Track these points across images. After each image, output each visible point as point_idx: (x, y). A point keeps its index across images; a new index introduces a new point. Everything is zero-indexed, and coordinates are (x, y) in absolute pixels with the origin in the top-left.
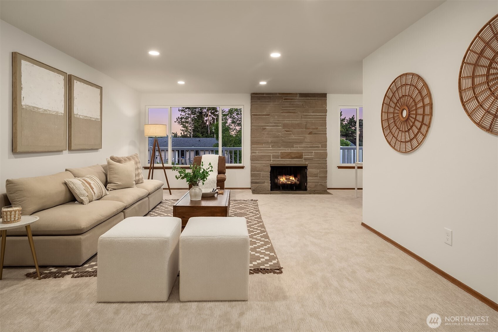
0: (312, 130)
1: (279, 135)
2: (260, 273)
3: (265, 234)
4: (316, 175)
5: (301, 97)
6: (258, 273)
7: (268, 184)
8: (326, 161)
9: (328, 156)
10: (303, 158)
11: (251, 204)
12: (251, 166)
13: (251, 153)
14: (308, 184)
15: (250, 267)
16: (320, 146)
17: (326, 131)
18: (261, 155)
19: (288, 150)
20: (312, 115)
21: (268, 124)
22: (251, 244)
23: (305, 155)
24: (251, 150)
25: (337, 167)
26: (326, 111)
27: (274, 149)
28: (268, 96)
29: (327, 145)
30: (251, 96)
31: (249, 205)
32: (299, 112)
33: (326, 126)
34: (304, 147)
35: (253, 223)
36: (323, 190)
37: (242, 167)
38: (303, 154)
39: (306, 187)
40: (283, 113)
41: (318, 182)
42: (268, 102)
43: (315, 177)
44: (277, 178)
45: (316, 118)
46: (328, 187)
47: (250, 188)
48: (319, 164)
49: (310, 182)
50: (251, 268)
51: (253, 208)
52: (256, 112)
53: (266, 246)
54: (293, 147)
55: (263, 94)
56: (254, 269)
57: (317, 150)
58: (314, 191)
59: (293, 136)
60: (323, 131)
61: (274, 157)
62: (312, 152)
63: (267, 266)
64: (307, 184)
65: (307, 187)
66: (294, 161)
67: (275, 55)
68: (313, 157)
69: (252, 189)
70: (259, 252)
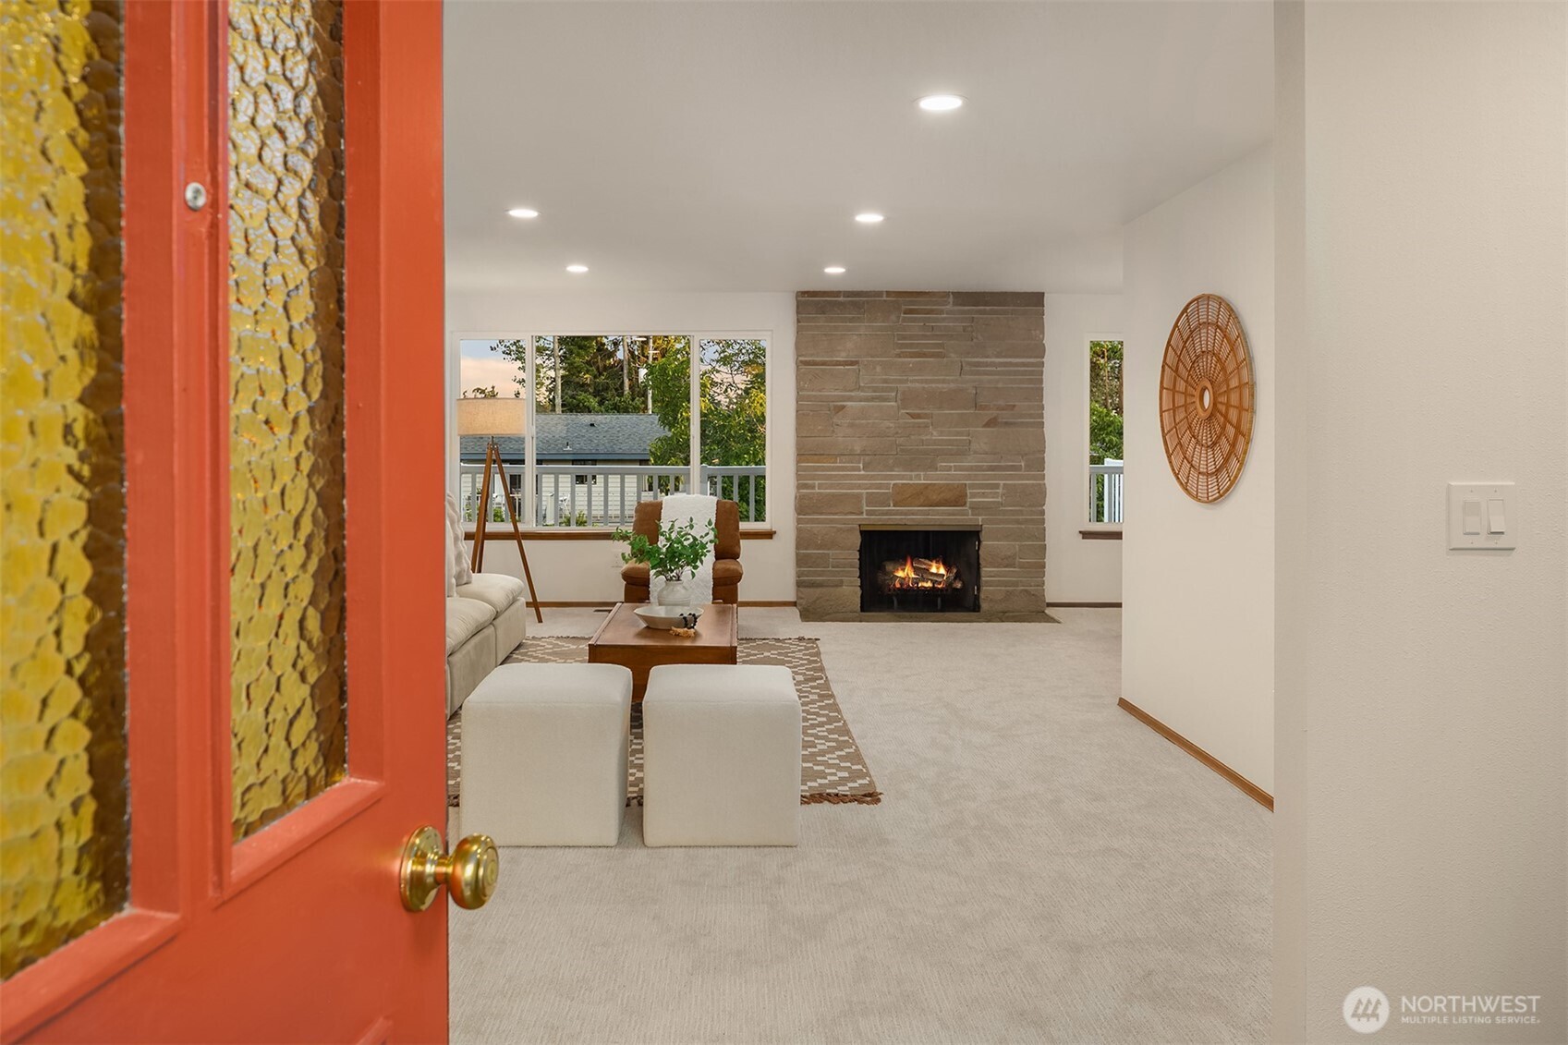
0: (995, 413)
1: (889, 428)
2: (826, 802)
3: (840, 724)
4: (1008, 561)
5: (961, 305)
6: (821, 802)
7: (851, 590)
8: (1043, 513)
9: (1047, 499)
10: (968, 505)
11: (800, 651)
12: (799, 530)
13: (799, 487)
14: (984, 589)
15: (802, 791)
16: (1023, 464)
17: (1042, 416)
18: (828, 494)
19: (920, 479)
20: (993, 362)
21: (853, 394)
22: (805, 747)
23: (974, 495)
24: (798, 477)
25: (1080, 532)
26: (1040, 351)
27: (873, 476)
28: (852, 301)
29: (1044, 462)
30: (798, 302)
31: (793, 652)
32: (953, 355)
33: (1042, 400)
34: (971, 468)
35: (806, 699)
36: (1034, 609)
37: (769, 535)
38: (968, 491)
39: (977, 598)
40: (900, 357)
41: (1015, 584)
42: (851, 320)
43: (1005, 567)
44: (881, 568)
45: (1009, 373)
46: (1048, 600)
47: (794, 604)
48: (1018, 522)
49: (990, 584)
50: (803, 794)
51: (806, 662)
52: (812, 355)
53: (842, 750)
54: (936, 470)
55: (837, 294)
56: (811, 795)
57: (1011, 478)
58: (1005, 612)
59: (935, 433)
60: (1031, 416)
61: (872, 500)
62: (997, 486)
63: (842, 789)
64: (978, 589)
65: (981, 601)
66: (938, 513)
67: (869, 218)
68: (1000, 500)
69: (801, 605)
70: (824, 763)
